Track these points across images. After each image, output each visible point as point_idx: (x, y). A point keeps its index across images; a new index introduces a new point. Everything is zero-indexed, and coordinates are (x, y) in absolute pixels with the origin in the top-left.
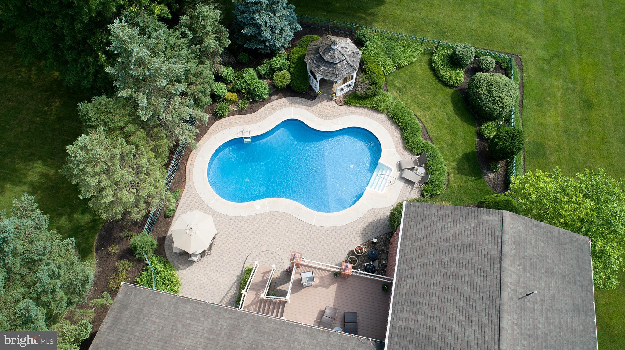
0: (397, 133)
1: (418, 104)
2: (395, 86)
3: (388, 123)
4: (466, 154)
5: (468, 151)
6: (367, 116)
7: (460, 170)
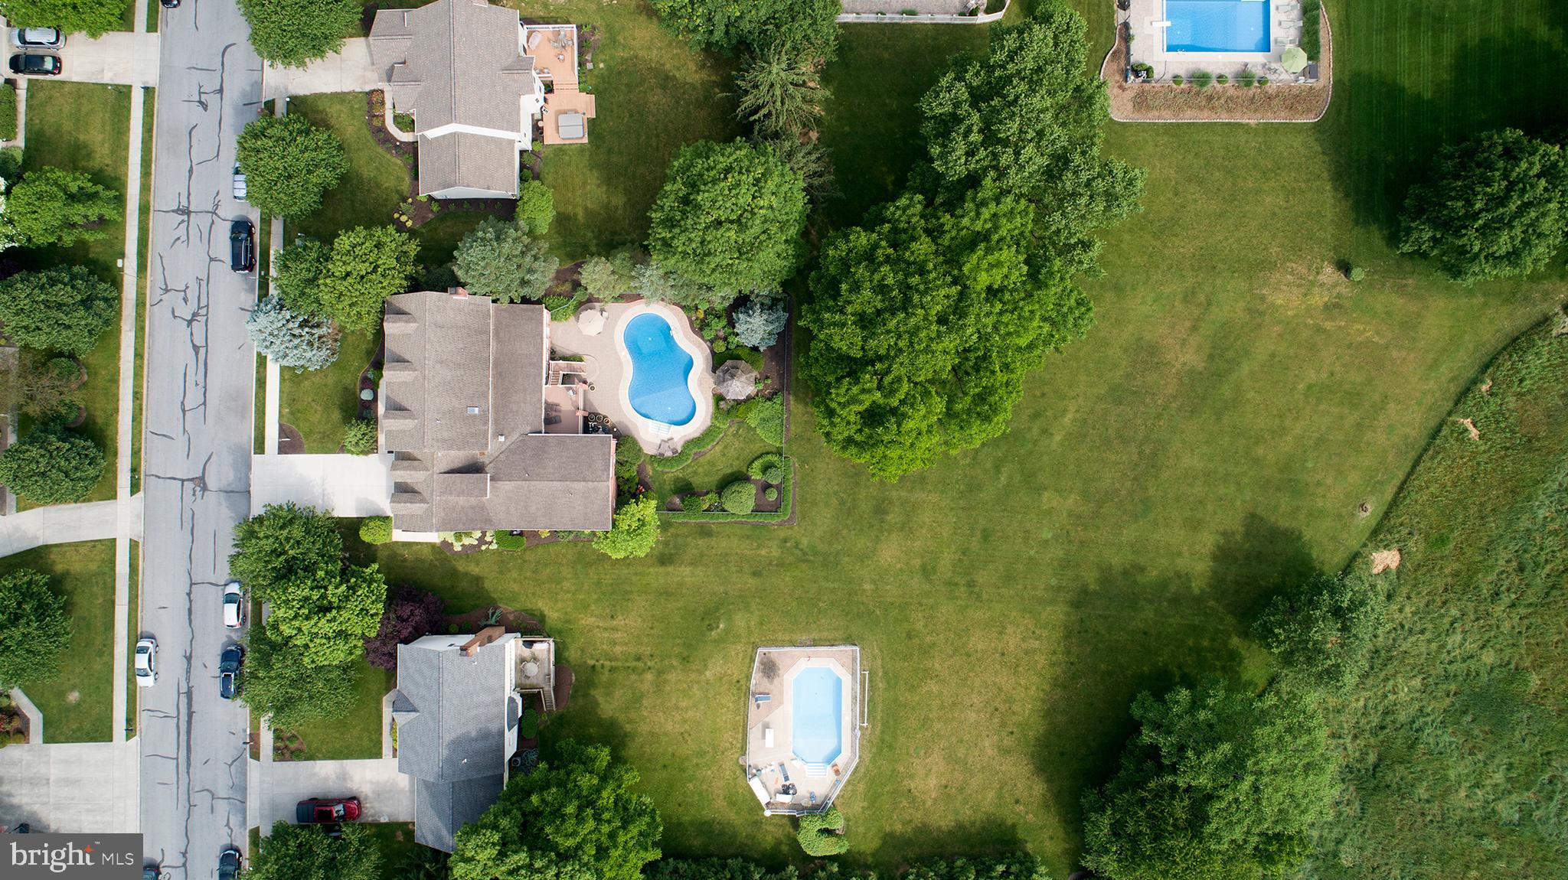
0: (697, 435)
3: (704, 427)
6: (707, 412)
7: (677, 480)
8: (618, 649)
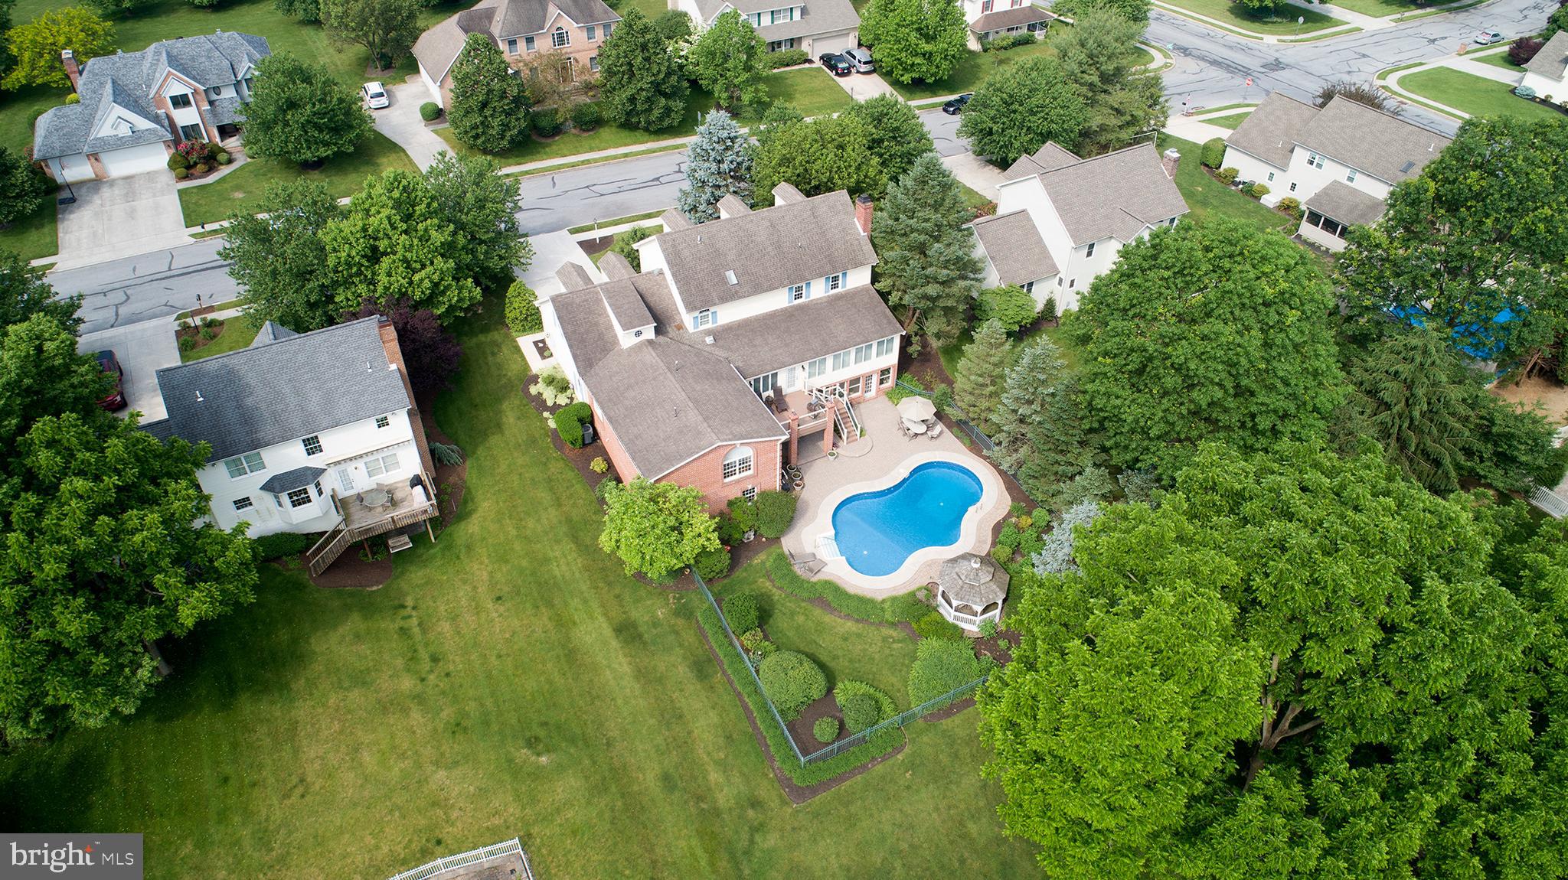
0: (851, 591)
1: (859, 636)
2: (899, 641)
3: (869, 595)
4: (770, 616)
5: (771, 621)
6: (894, 589)
7: (767, 595)
8: (445, 627)
